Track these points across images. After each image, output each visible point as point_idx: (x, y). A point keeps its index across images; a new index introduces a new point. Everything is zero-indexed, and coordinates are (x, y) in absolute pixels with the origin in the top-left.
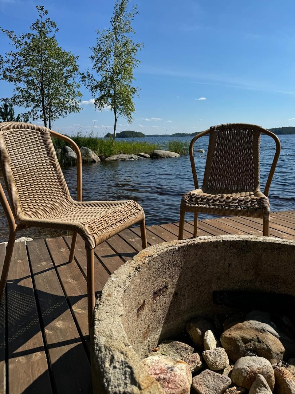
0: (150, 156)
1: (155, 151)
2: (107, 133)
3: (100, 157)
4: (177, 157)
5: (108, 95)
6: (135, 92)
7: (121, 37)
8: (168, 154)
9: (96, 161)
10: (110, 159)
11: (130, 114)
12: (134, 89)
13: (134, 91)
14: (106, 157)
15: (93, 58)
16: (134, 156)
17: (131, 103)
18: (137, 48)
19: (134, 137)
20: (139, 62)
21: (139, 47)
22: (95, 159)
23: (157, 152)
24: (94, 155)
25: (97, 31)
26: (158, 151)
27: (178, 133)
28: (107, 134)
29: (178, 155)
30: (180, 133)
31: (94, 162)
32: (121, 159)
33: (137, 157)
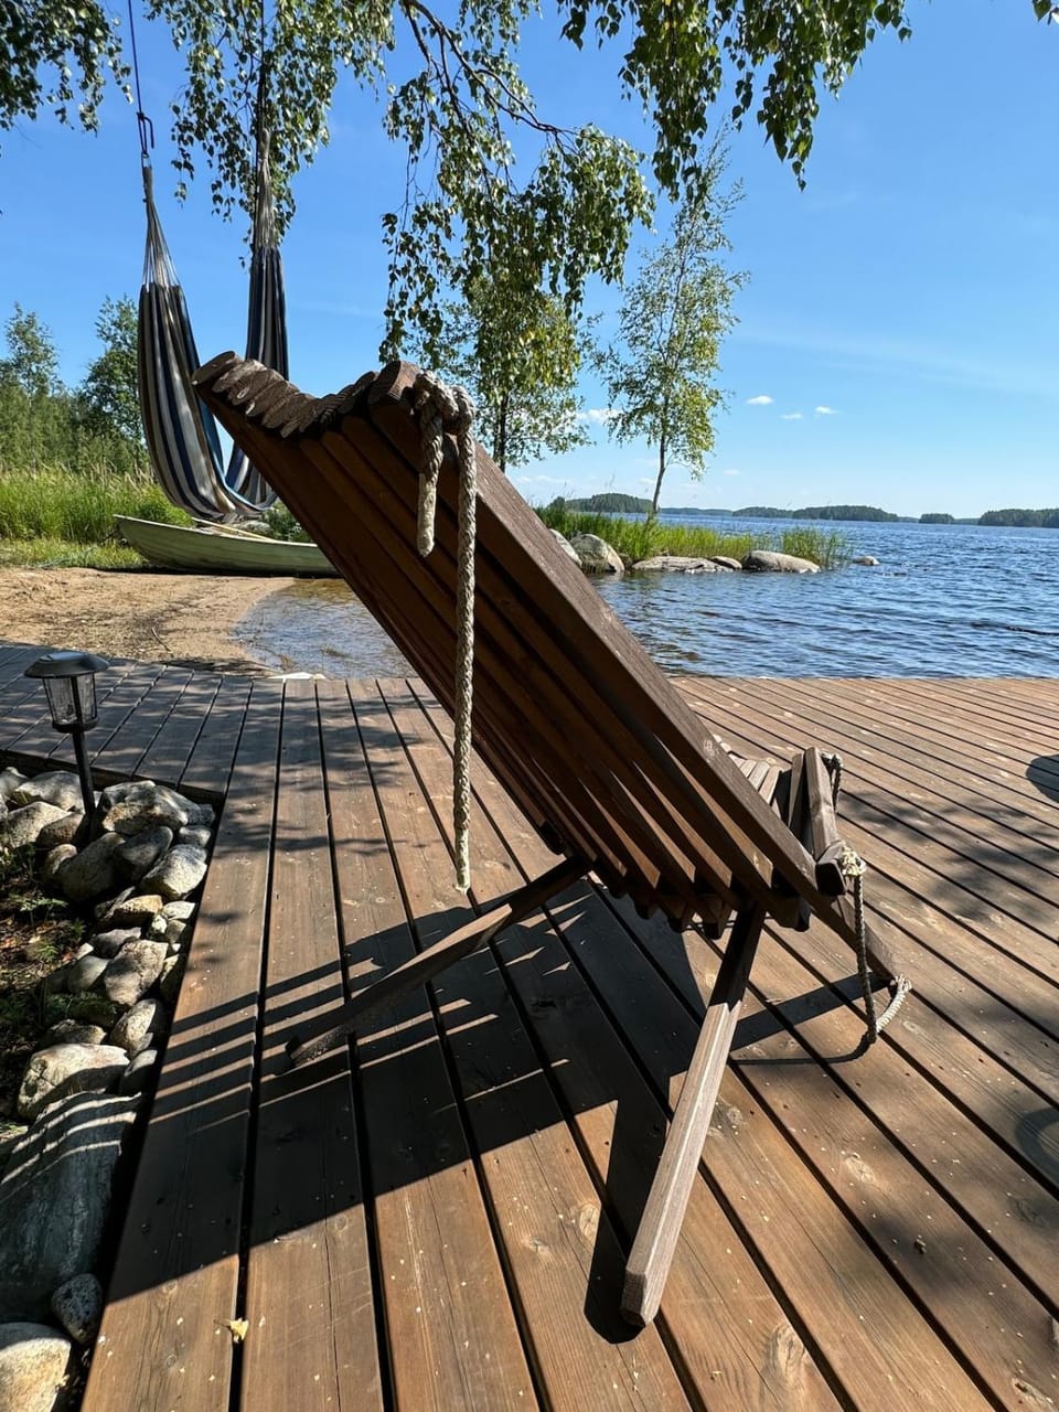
0: (740, 566)
1: (756, 553)
2: (555, 497)
3: (623, 559)
4: (815, 571)
5: (650, 407)
6: (719, 402)
7: (695, 260)
8: (790, 563)
9: (616, 568)
10: (647, 566)
11: (701, 457)
12: (717, 393)
13: (714, 397)
14: (635, 562)
15: (625, 313)
16: (705, 563)
17: (705, 428)
18: (731, 285)
19: (627, 511)
20: (734, 322)
21: (737, 282)
22: (613, 564)
23: (761, 555)
24: (611, 557)
25: (643, 252)
26: (764, 553)
27: (757, 508)
28: (555, 501)
29: (815, 568)
30: (760, 506)
31: (612, 570)
32: (674, 569)
33: (712, 564)
